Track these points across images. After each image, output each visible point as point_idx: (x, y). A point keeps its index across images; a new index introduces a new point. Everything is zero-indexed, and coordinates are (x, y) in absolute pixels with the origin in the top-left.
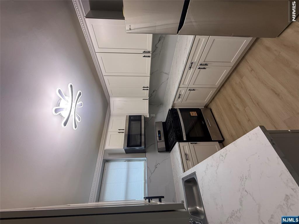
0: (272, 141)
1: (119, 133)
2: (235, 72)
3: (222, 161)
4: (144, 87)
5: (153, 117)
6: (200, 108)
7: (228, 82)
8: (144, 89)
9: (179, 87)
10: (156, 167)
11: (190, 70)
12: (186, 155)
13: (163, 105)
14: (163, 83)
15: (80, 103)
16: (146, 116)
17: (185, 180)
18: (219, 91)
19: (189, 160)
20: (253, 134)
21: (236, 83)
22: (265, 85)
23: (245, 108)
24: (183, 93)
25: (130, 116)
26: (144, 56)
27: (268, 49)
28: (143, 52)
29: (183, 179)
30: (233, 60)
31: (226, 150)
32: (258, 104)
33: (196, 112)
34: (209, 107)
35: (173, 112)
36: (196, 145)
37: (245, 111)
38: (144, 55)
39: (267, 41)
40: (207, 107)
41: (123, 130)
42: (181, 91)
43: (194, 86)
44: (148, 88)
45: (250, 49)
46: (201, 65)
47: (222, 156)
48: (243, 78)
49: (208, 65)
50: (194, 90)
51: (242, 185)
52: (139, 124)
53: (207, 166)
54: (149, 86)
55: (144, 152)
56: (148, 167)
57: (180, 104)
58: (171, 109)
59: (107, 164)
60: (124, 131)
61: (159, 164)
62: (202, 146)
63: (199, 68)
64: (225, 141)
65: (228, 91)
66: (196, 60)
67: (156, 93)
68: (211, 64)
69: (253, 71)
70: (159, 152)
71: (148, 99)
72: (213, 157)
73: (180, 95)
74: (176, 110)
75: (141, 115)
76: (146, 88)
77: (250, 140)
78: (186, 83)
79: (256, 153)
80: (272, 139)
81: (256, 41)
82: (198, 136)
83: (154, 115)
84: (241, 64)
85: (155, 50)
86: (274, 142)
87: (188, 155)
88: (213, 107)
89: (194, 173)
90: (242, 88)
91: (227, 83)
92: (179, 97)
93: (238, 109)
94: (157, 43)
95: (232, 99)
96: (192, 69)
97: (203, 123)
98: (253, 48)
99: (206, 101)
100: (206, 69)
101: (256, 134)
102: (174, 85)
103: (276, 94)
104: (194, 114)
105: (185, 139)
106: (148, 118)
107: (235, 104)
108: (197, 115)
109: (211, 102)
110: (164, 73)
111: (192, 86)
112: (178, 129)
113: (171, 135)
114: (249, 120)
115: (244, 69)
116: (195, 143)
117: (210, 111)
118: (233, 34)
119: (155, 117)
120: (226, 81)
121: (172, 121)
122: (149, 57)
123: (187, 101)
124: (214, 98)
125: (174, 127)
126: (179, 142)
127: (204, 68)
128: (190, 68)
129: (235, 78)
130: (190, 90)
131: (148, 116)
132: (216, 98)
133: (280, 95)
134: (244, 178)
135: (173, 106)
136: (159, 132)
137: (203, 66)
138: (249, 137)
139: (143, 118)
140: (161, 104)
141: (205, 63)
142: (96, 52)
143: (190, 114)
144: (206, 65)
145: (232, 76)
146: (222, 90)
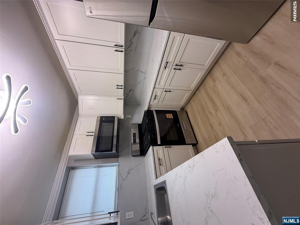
0: (240, 156)
1: (88, 136)
2: (209, 76)
3: (190, 172)
4: (118, 86)
5: (129, 118)
6: (176, 110)
7: (202, 85)
8: (118, 88)
9: (154, 88)
10: (129, 173)
11: (165, 69)
12: (159, 159)
13: (140, 106)
14: (140, 82)
15: (28, 100)
16: (121, 117)
17: (156, 188)
18: (195, 93)
19: (162, 165)
20: (221, 146)
21: (210, 87)
22: (235, 90)
23: (217, 112)
24: (159, 94)
25: (102, 117)
26: (116, 51)
27: (238, 54)
28: (115, 45)
29: (155, 186)
30: (208, 63)
31: (194, 161)
32: (228, 109)
33: (172, 114)
34: (185, 109)
35: (149, 114)
36: (171, 148)
37: (217, 114)
38: (115, 49)
39: (238, 47)
40: (183, 109)
41: (93, 132)
42: (156, 91)
43: (170, 88)
44: (123, 87)
45: (223, 53)
46: (176, 65)
47: (190, 167)
48: (216, 82)
49: (183, 66)
50: (170, 91)
51: (208, 204)
52: (112, 126)
53: (176, 176)
54: (123, 85)
55: (116, 156)
56: (120, 174)
57: (157, 106)
58: (147, 110)
59: (72, 172)
60: (93, 134)
61: (132, 169)
62: (176, 149)
63: (175, 69)
64: (198, 144)
65: (202, 94)
66: (171, 59)
67: (133, 92)
68: (186, 65)
69: (225, 76)
70: (132, 156)
71: (123, 98)
72: (181, 167)
73: (156, 96)
74: (152, 111)
75: (115, 116)
76: (120, 87)
77: (217, 152)
78: (162, 83)
79: (223, 169)
80: (240, 153)
81: (228, 46)
82: (173, 140)
83: (130, 116)
84: (215, 69)
85: (131, 45)
86: (242, 158)
87: (161, 160)
88: (189, 109)
89: (164, 182)
90: (215, 92)
91: (201, 87)
92: (155, 98)
93: (211, 113)
94: (133, 38)
95: (205, 103)
96: (167, 69)
97: (178, 125)
98: (225, 53)
99: (182, 103)
100: (181, 70)
101: (224, 146)
102: (150, 85)
103: (244, 99)
104: (170, 116)
105: (159, 143)
106: (123, 119)
107: (208, 107)
108: (173, 118)
109: (187, 104)
110: (141, 72)
111: (167, 87)
112: (153, 132)
113: (145, 138)
114: (220, 124)
115: (217, 73)
116: (170, 147)
117: (186, 114)
118: (207, 34)
119: (131, 119)
120: (201, 84)
121: (147, 123)
122: (122, 51)
123: (163, 103)
124: (189, 101)
125: (148, 130)
126: (153, 146)
127: (180, 69)
128: (166, 67)
129: (209, 82)
130: (165, 91)
131: (123, 118)
132: (191, 101)
133: (248, 101)
134: (210, 196)
135: (148, 108)
136: (134, 134)
137: (179, 67)
138: (216, 148)
139: (116, 120)
140: (138, 105)
141: (180, 64)
142: (56, 39)
143: (166, 116)
144: (181, 66)
145: (206, 79)
146: (197, 92)
